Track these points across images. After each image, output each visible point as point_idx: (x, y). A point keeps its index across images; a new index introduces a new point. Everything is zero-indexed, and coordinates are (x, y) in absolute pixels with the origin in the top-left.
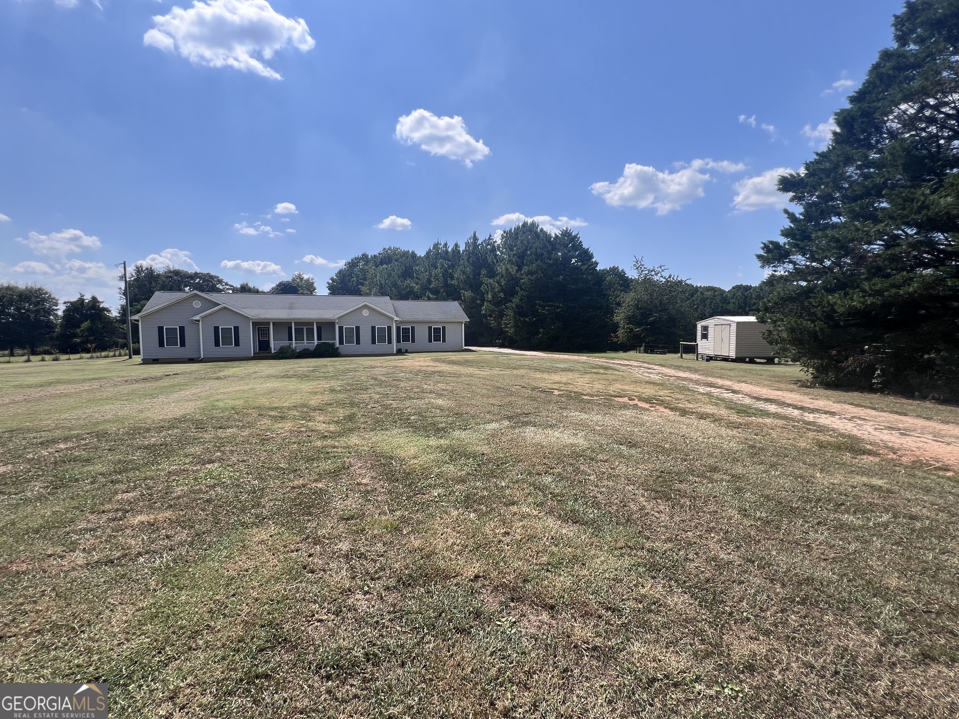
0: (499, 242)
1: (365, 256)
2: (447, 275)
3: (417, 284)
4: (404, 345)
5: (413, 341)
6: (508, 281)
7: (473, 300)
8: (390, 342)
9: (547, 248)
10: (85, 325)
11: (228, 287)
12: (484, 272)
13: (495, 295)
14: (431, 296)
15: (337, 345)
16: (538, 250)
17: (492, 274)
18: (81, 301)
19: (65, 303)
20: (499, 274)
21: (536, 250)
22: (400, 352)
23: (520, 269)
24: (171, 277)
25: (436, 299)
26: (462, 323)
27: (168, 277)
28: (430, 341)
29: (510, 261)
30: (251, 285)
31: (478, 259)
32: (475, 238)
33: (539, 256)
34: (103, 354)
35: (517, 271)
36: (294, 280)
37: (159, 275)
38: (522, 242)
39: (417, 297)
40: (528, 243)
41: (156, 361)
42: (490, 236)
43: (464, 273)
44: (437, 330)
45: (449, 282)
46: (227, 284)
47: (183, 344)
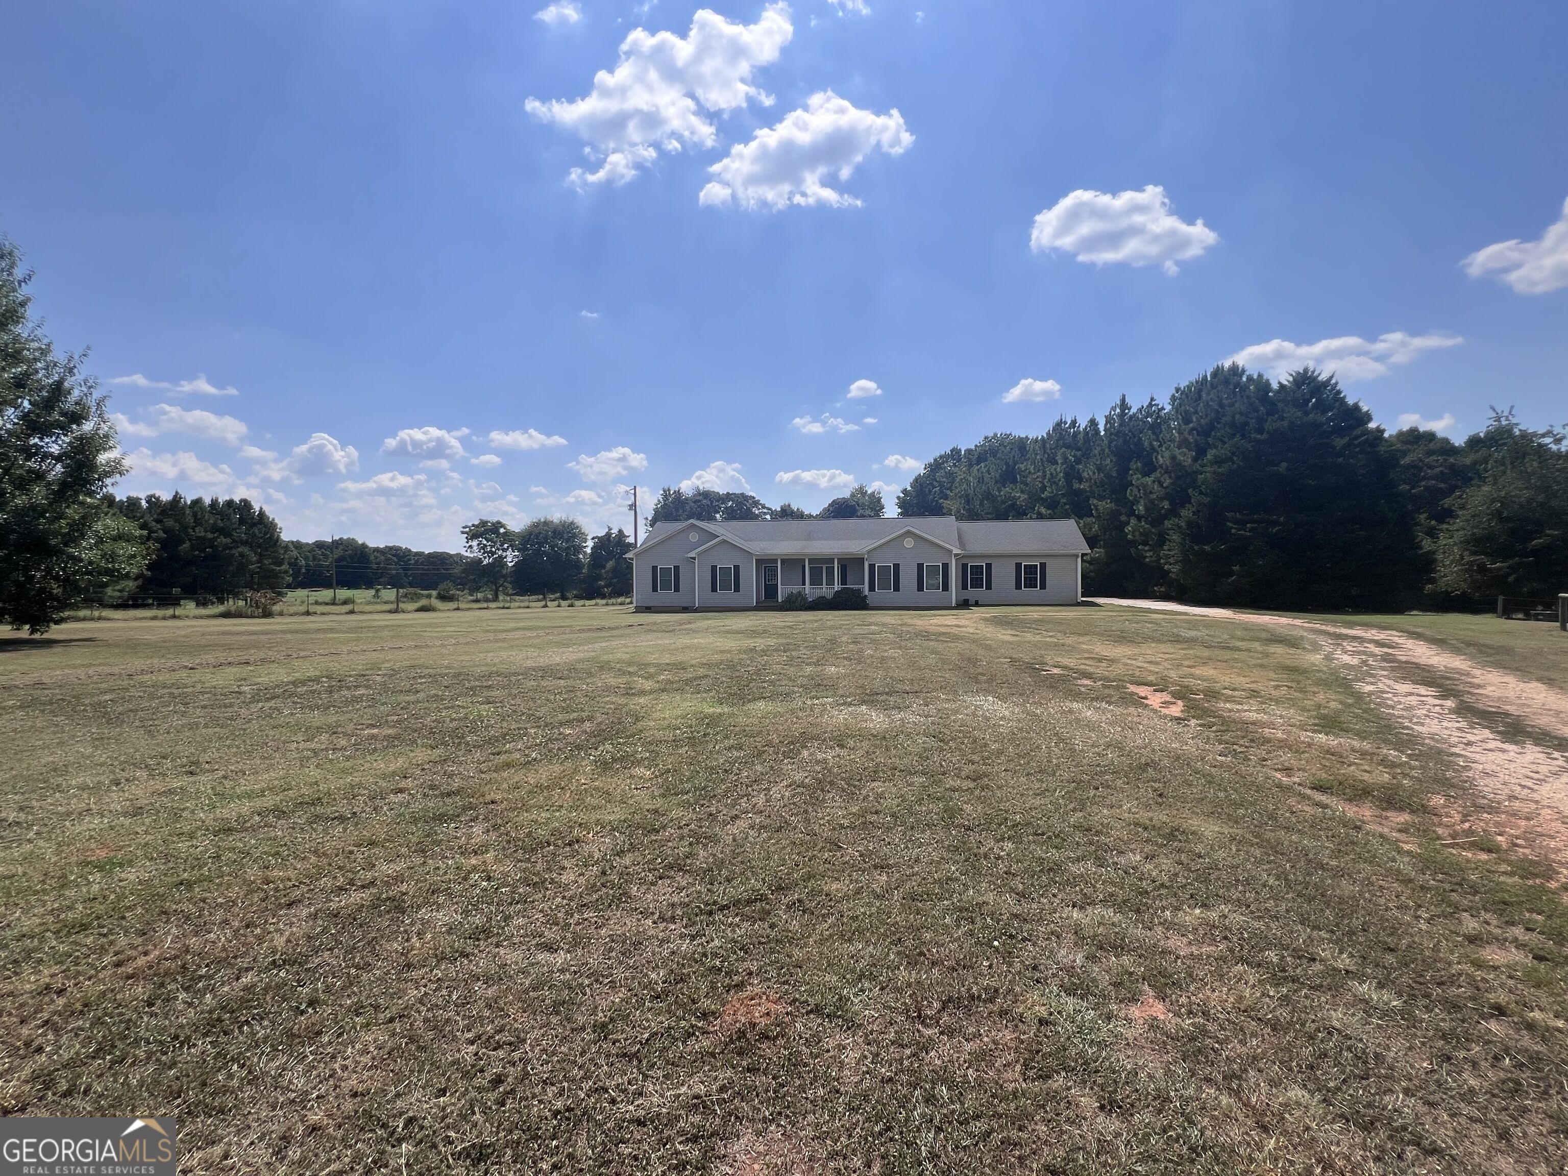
0: (1168, 408)
1: (955, 452)
2: (1072, 474)
3: (1022, 492)
4: (972, 593)
5: (989, 587)
6: (1178, 478)
7: (1115, 515)
8: (946, 587)
9: (1256, 410)
10: (610, 564)
11: (765, 511)
12: (1136, 465)
13: (1152, 506)
14: (1043, 510)
15: (866, 592)
16: (1237, 417)
17: (1149, 468)
18: (608, 534)
19: (593, 539)
20: (1161, 467)
21: (1233, 417)
22: (964, 604)
23: (1201, 452)
24: (699, 501)
25: (1051, 517)
26: (1077, 556)
27: (696, 502)
28: (1018, 587)
29: (1184, 443)
30: (794, 507)
31: (1126, 442)
32: (1124, 405)
33: (1239, 429)
34: (620, 600)
35: (1195, 459)
36: (853, 495)
37: (687, 499)
38: (1207, 405)
39: (1020, 513)
40: (1221, 405)
41: (648, 609)
42: (1152, 399)
43: (1099, 470)
44: (1031, 569)
45: (1076, 486)
46: (764, 507)
47: (677, 589)
